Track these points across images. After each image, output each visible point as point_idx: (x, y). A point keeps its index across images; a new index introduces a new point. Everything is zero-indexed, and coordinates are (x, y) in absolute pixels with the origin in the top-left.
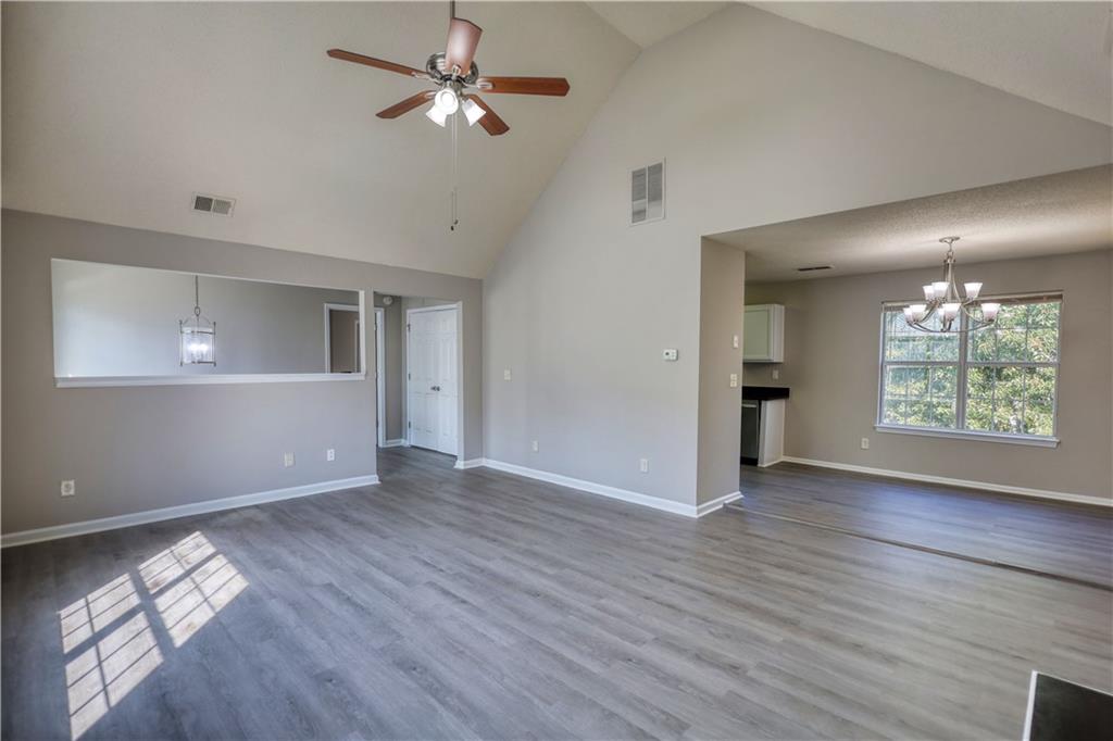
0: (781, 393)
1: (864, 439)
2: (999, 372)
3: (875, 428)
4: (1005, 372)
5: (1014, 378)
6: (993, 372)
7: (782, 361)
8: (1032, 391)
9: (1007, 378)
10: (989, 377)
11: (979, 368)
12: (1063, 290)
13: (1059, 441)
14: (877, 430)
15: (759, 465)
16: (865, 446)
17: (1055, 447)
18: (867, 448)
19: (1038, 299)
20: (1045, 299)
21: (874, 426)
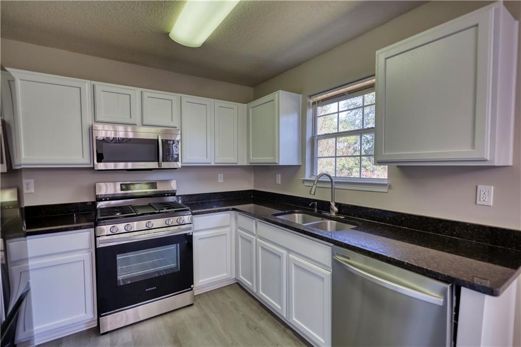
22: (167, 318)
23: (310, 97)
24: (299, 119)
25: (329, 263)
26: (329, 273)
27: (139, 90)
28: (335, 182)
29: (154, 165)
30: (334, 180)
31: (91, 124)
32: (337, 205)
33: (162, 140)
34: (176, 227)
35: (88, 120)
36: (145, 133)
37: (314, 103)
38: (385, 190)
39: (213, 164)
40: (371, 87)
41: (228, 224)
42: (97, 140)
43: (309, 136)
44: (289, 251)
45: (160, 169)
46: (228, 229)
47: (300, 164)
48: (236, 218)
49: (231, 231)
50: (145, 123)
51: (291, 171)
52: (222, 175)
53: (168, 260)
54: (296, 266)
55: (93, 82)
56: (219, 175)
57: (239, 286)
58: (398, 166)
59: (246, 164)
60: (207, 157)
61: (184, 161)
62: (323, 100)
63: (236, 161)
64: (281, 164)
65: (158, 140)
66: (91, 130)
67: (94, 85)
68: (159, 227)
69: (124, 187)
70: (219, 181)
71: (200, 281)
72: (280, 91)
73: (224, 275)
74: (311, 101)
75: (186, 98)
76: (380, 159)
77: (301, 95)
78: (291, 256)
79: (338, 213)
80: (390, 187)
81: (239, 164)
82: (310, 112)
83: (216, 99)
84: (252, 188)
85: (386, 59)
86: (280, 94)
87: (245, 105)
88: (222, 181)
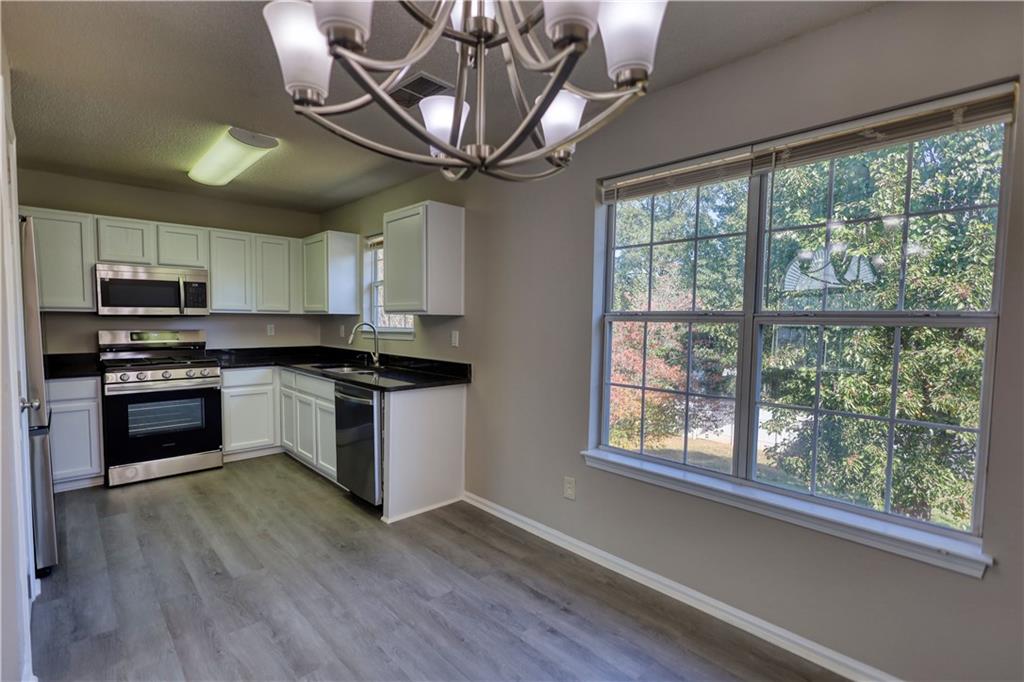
0: (452, 374)
1: (566, 478)
3: (583, 456)
5: (928, 344)
7: (462, 313)
8: (956, 365)
12: (1016, 79)
13: (990, 561)
14: (588, 463)
15: (382, 518)
16: (570, 492)
17: (979, 574)
18: (573, 498)
19: (940, 121)
20: (958, 118)
21: (583, 452)
22: (190, 478)
23: (368, 237)
24: (357, 262)
25: (334, 399)
26: (335, 407)
27: (153, 224)
28: (379, 333)
29: (175, 311)
31: (94, 262)
33: (185, 283)
34: (201, 380)
35: (90, 259)
36: (163, 275)
37: (371, 246)
38: (411, 338)
39: (254, 312)
41: (270, 381)
42: (102, 280)
43: (367, 282)
44: (316, 396)
45: (182, 317)
46: (270, 387)
47: (358, 313)
48: (280, 375)
49: (274, 390)
50: (162, 261)
51: (351, 321)
52: (273, 326)
53: (190, 415)
54: (320, 409)
55: (96, 216)
56: (269, 326)
57: (287, 457)
58: (420, 316)
59: (301, 313)
60: (246, 303)
61: (214, 307)
63: (287, 309)
64: (330, 312)
65: (178, 282)
66: (94, 270)
67: (97, 220)
68: (180, 378)
69: (135, 337)
70: (269, 334)
71: (232, 445)
72: (329, 232)
73: (266, 440)
74: (369, 243)
75: (216, 232)
76: (388, 309)
77: (358, 235)
78: (317, 401)
79: (379, 364)
80: (415, 335)
81: (290, 313)
82: (367, 256)
83: (260, 233)
84: (317, 343)
85: (388, 222)
86: (329, 235)
87: (300, 240)
88: (273, 333)
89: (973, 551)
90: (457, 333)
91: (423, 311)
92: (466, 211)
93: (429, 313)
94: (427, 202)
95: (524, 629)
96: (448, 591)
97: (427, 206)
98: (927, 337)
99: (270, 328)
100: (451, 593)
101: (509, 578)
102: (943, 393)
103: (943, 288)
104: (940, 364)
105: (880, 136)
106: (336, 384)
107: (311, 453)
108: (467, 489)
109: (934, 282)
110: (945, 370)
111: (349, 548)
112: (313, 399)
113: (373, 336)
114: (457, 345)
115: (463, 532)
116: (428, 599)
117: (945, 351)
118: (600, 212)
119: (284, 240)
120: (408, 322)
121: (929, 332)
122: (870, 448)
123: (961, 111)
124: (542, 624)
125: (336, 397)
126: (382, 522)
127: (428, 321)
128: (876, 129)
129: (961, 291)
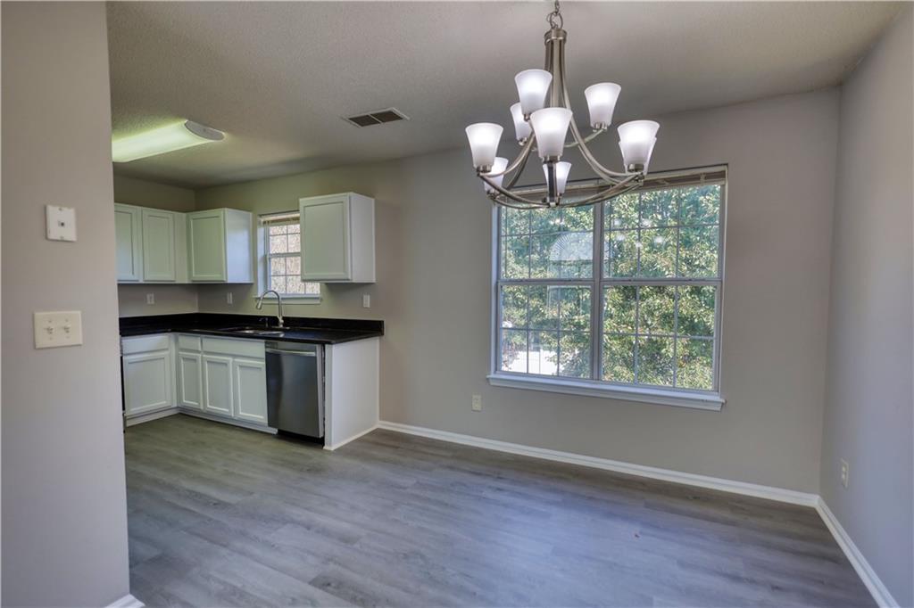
0: (370, 329)
1: (474, 397)
2: (634, 290)
3: (488, 379)
4: (641, 292)
5: (647, 297)
6: (630, 292)
7: (374, 281)
8: (664, 310)
9: (643, 298)
10: (628, 297)
11: (619, 289)
12: (727, 164)
13: (724, 401)
14: (492, 384)
15: (325, 448)
16: (477, 406)
17: (719, 409)
18: (480, 409)
19: (694, 179)
20: (702, 179)
21: (488, 376)
23: (261, 216)
24: (249, 236)
25: (264, 356)
26: (264, 363)
28: (283, 299)
30: (281, 297)
32: (284, 318)
37: (264, 223)
38: (318, 302)
39: (141, 282)
40: (296, 220)
41: (166, 347)
43: (260, 254)
44: (234, 356)
46: (166, 353)
47: (252, 282)
48: (177, 341)
49: (170, 354)
51: (242, 289)
52: (153, 295)
54: (241, 367)
56: (148, 296)
58: (327, 284)
59: (186, 282)
60: (133, 273)
62: (273, 221)
63: (174, 279)
64: (230, 281)
70: (149, 302)
71: (132, 410)
72: (226, 209)
73: (163, 403)
74: (262, 220)
76: (305, 278)
77: (251, 214)
78: (236, 360)
79: (284, 325)
80: (321, 300)
81: (177, 282)
82: (261, 231)
84: (195, 310)
85: (305, 207)
86: (226, 212)
87: (184, 215)
88: (153, 302)
89: (717, 398)
90: (369, 297)
91: (348, 280)
92: (376, 202)
93: (354, 281)
94: (351, 194)
95: (482, 492)
96: (415, 481)
97: (350, 198)
98: (647, 292)
99: (150, 297)
100: (418, 482)
101: (451, 468)
102: (657, 328)
103: (656, 262)
104: (655, 310)
105: (667, 184)
106: (266, 343)
107: (228, 407)
108: (380, 419)
109: (651, 257)
110: (657, 313)
111: (316, 470)
112: (230, 359)
113: (277, 302)
114: (369, 306)
115: (397, 448)
116: (405, 488)
117: (658, 301)
118: (495, 210)
119: (169, 214)
120: (315, 289)
121: (648, 290)
122: (617, 368)
123: (704, 176)
124: (490, 487)
125: (266, 353)
126: (326, 450)
127: (337, 288)
128: (665, 179)
129: (667, 263)
